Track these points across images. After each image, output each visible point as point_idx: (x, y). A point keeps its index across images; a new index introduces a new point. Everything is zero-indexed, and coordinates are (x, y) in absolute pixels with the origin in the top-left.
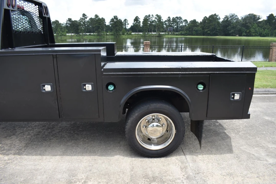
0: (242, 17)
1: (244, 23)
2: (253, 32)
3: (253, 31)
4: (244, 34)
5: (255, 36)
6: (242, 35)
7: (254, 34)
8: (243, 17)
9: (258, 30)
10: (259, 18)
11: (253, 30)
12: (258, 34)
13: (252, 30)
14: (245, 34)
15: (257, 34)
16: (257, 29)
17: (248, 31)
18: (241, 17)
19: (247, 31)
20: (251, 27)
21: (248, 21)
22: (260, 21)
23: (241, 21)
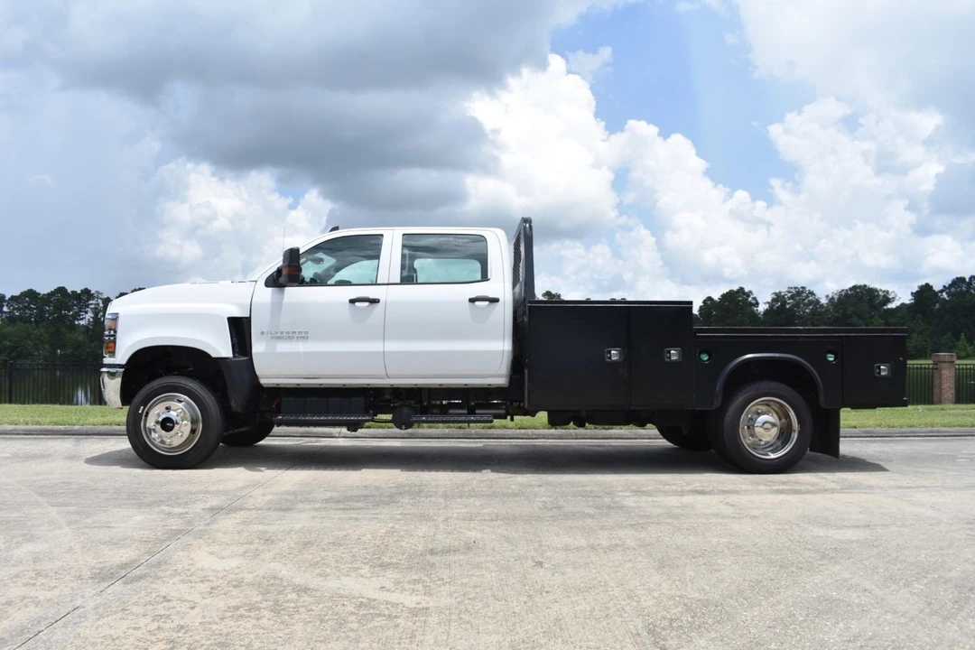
0: (830, 296)
1: (837, 314)
8: (833, 298)
10: (887, 300)
18: (827, 296)
21: (851, 308)
22: (892, 309)
23: (827, 310)
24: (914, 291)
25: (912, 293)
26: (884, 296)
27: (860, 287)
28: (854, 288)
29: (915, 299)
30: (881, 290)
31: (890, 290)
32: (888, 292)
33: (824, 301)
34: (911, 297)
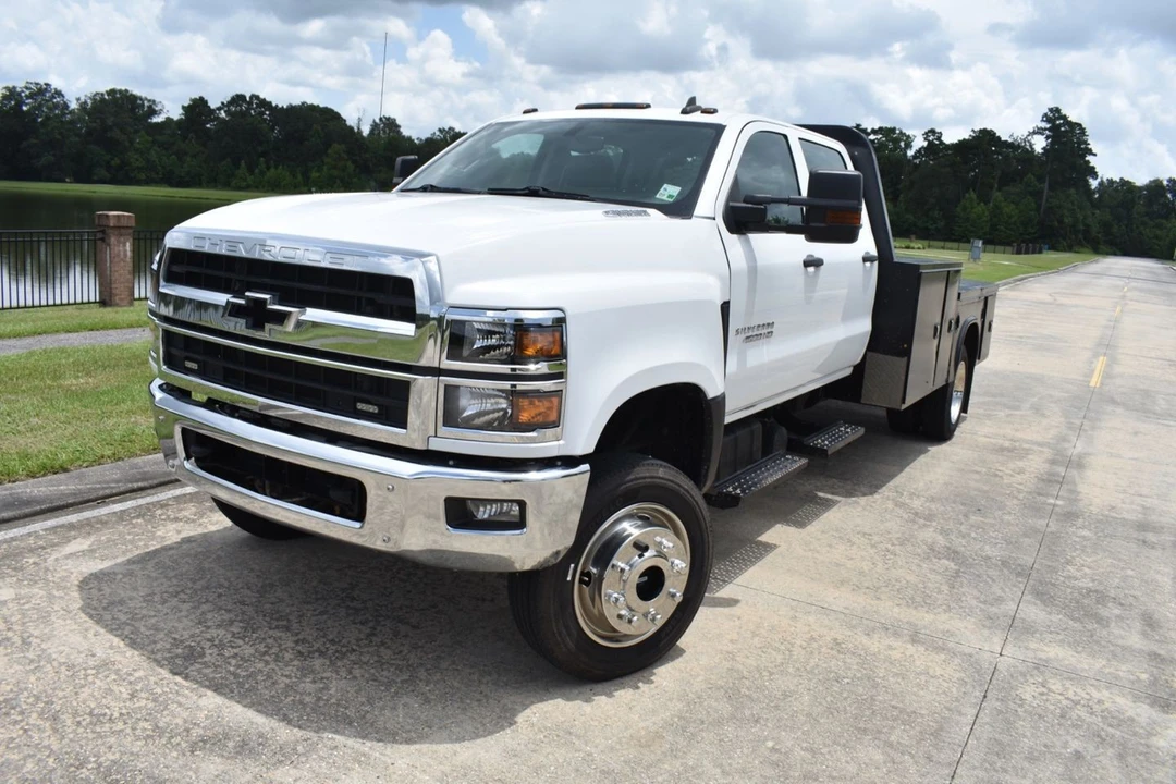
0: (83, 100)
1: (94, 125)
2: (138, 168)
3: (138, 164)
4: (102, 172)
5: (148, 182)
6: (95, 178)
7: (143, 176)
8: (85, 102)
9: (157, 160)
10: (152, 112)
11: (137, 160)
12: (157, 174)
13: (135, 159)
14: (108, 176)
15: (154, 176)
16: (153, 156)
17: (116, 162)
18: (78, 99)
19: (113, 163)
20: (127, 144)
21: (112, 119)
22: (157, 124)
23: (81, 119)
24: (186, 104)
25: (183, 107)
26: (150, 107)
27: (120, 91)
28: (112, 92)
29: (185, 115)
30: (146, 99)
31: (157, 100)
32: (154, 101)
33: (74, 105)
34: (181, 111)
